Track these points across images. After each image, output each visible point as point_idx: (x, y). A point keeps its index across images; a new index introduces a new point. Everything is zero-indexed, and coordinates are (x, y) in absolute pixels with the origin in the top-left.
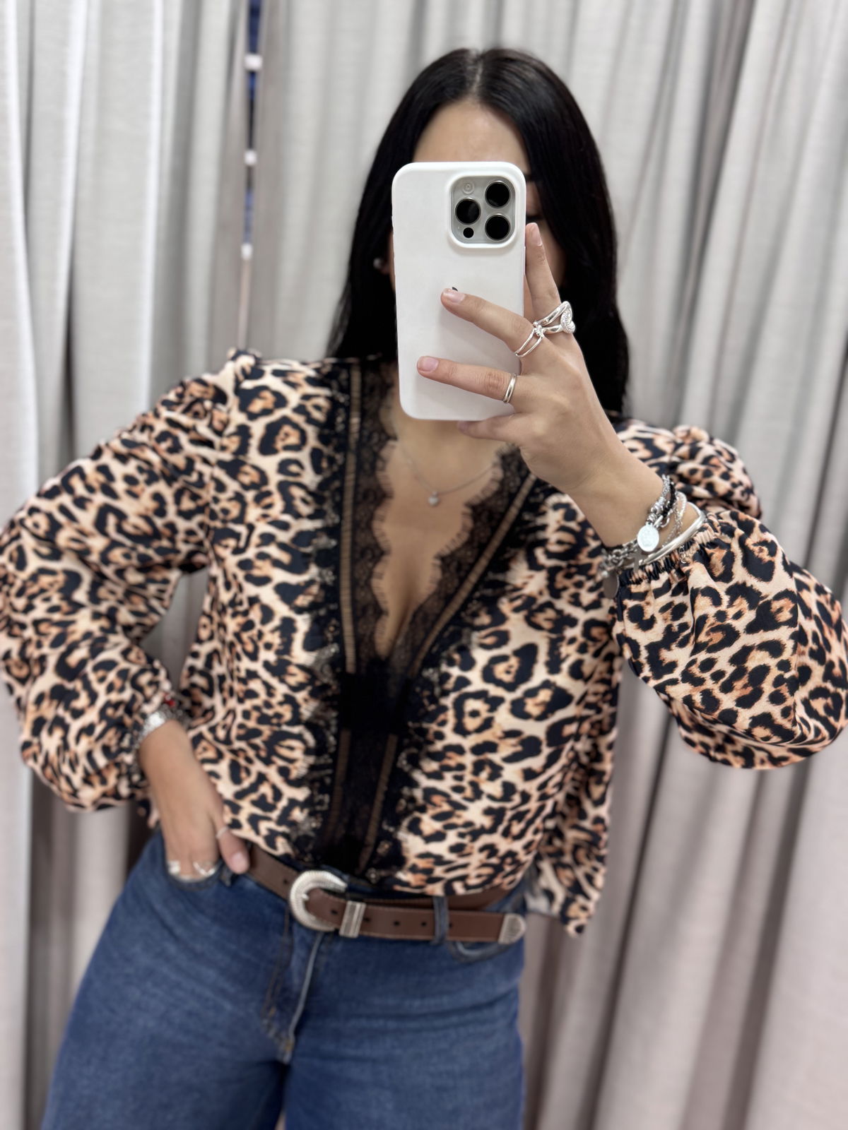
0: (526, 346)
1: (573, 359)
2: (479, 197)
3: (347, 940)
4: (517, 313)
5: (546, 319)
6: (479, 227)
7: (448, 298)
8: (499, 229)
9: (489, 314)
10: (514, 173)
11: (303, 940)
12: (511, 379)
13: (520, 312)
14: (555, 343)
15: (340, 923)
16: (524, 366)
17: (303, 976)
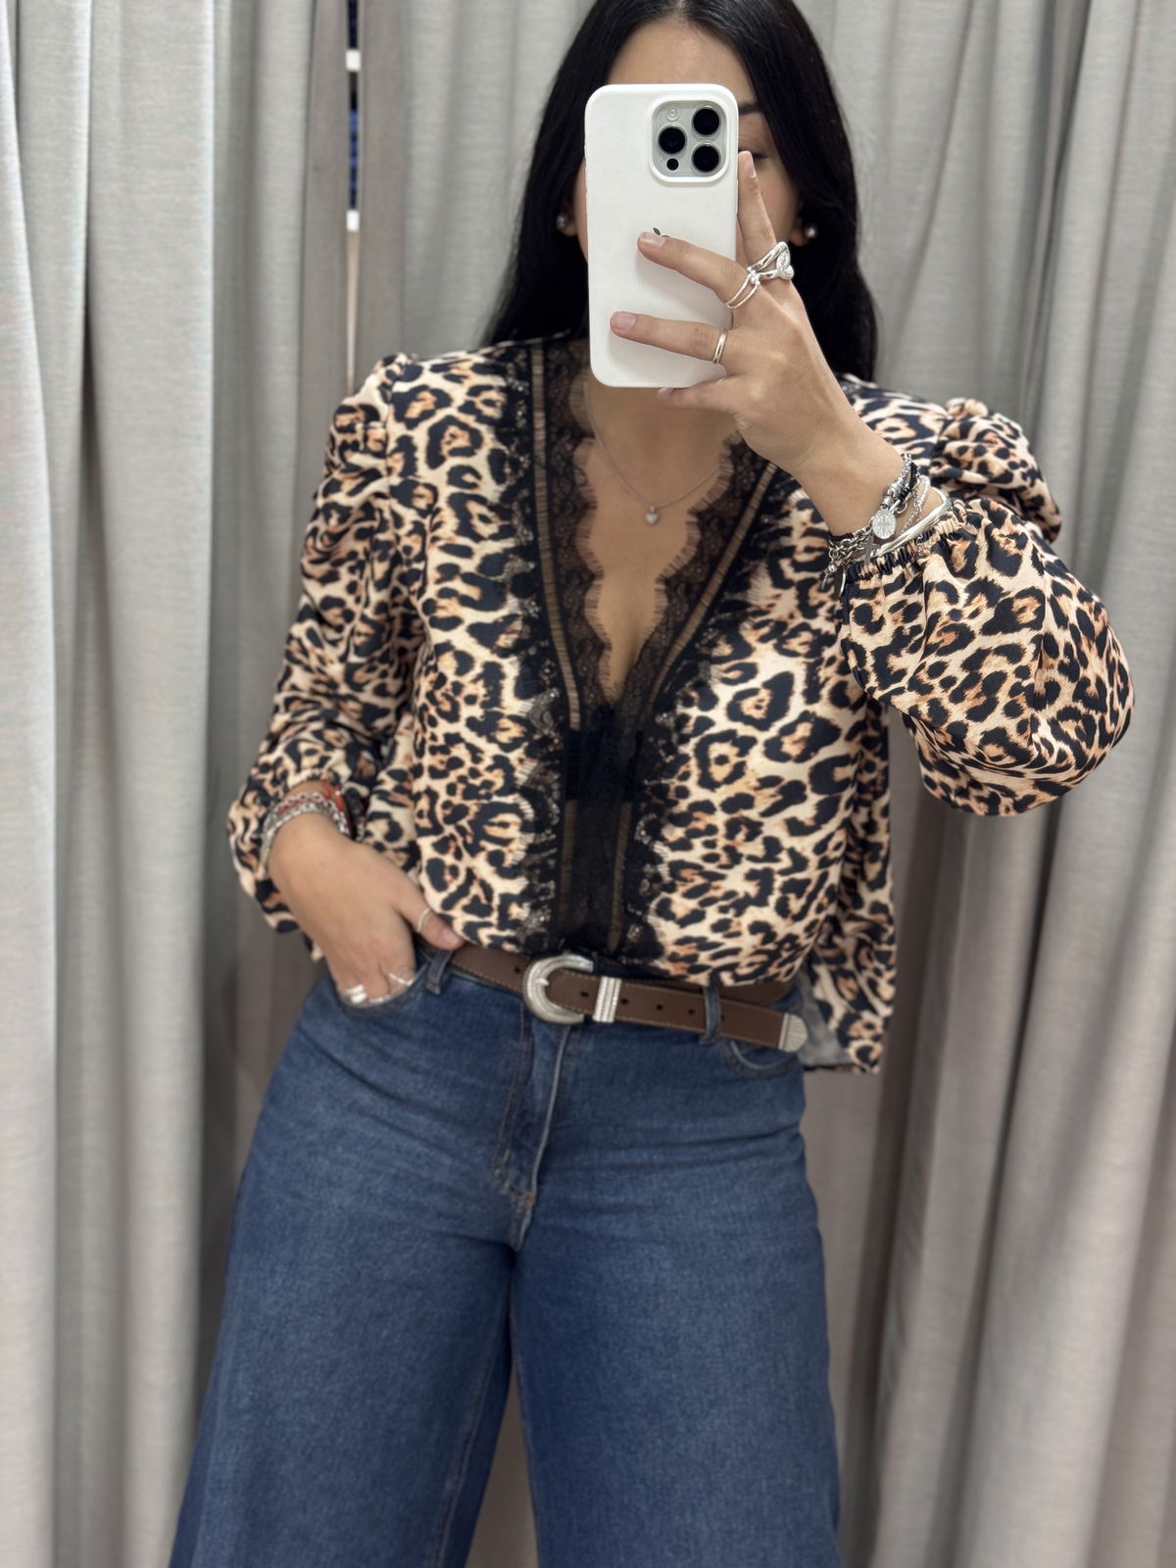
0: (740, 295)
1: (793, 310)
2: (684, 123)
3: (603, 1026)
4: (728, 257)
5: (761, 262)
6: (685, 158)
7: (647, 244)
8: (707, 160)
9: (694, 260)
10: (726, 98)
11: (546, 1037)
12: (720, 335)
13: (733, 258)
14: (770, 292)
15: (593, 1006)
16: (734, 320)
17: (548, 1087)
